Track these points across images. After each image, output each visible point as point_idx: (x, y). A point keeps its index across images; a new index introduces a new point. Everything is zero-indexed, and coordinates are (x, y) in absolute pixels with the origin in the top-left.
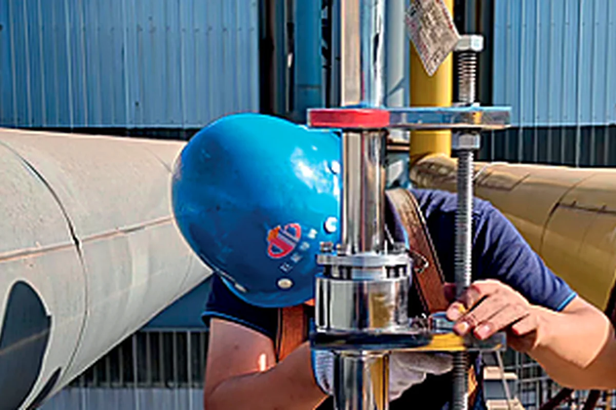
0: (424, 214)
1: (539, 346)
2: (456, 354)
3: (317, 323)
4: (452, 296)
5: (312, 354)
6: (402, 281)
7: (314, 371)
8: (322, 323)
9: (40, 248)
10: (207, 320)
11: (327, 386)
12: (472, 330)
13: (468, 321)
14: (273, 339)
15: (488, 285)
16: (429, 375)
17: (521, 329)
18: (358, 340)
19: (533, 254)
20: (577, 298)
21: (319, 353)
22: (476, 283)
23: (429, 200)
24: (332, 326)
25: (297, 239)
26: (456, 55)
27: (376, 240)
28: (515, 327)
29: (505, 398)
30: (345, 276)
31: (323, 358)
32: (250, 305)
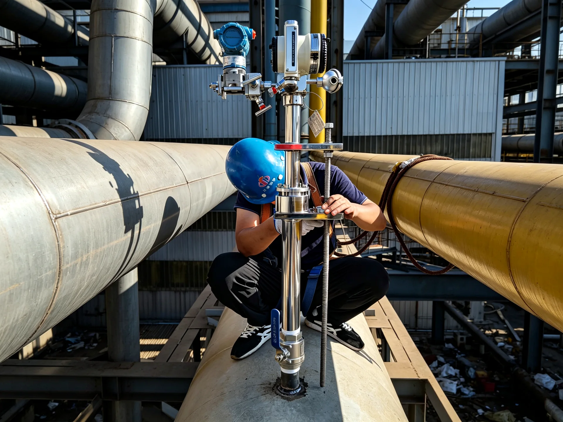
0: (313, 171)
1: (354, 217)
2: (324, 221)
3: (276, 210)
4: (323, 201)
5: (275, 221)
6: (306, 197)
7: (275, 227)
8: (278, 210)
9: (175, 185)
10: (235, 209)
11: (280, 231)
12: (330, 213)
13: (330, 209)
14: (260, 216)
15: (336, 197)
16: (315, 228)
17: (348, 211)
18: (290, 216)
19: (352, 185)
20: (368, 200)
21: (277, 220)
22: (333, 196)
23: (315, 165)
24: (282, 212)
25: (268, 181)
26: (326, 129)
27: (297, 183)
28: (346, 211)
29: (344, 234)
30: (286, 195)
31: (278, 223)
32: (251, 203)
